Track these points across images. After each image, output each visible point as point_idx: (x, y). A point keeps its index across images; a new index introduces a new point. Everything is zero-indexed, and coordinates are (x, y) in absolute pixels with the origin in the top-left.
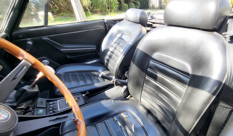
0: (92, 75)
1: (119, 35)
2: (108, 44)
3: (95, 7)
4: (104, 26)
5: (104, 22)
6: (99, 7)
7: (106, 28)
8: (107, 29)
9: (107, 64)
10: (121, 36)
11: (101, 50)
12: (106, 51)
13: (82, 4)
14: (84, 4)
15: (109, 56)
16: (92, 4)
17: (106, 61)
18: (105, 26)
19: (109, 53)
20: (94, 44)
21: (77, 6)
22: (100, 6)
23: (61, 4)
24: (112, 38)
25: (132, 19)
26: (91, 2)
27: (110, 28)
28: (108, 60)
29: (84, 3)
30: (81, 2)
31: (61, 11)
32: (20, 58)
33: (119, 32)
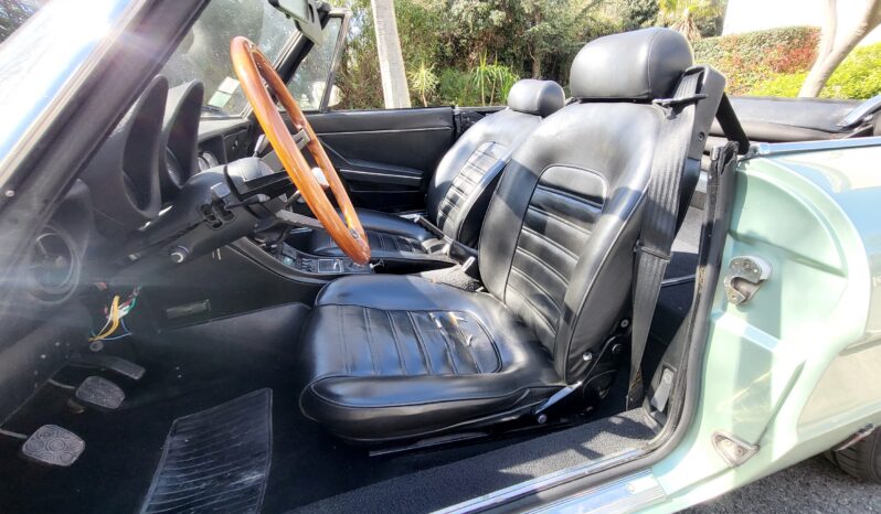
0: (399, 240)
1: (484, 147)
2: (454, 167)
3: (446, 96)
4: (451, 124)
5: (453, 112)
6: (458, 96)
7: (455, 130)
8: (459, 131)
9: (443, 220)
10: (491, 147)
11: (434, 183)
12: (447, 185)
13: (410, 85)
14: (415, 86)
15: (451, 200)
16: (438, 86)
17: (440, 214)
18: (455, 123)
19: (451, 192)
20: (417, 168)
21: (394, 87)
22: (463, 93)
23: (354, 84)
24: (465, 152)
25: (521, 107)
26: (437, 82)
27: (465, 128)
28: (446, 211)
29: (417, 84)
30: (409, 81)
31: (348, 103)
32: (299, 127)
33: (487, 138)
